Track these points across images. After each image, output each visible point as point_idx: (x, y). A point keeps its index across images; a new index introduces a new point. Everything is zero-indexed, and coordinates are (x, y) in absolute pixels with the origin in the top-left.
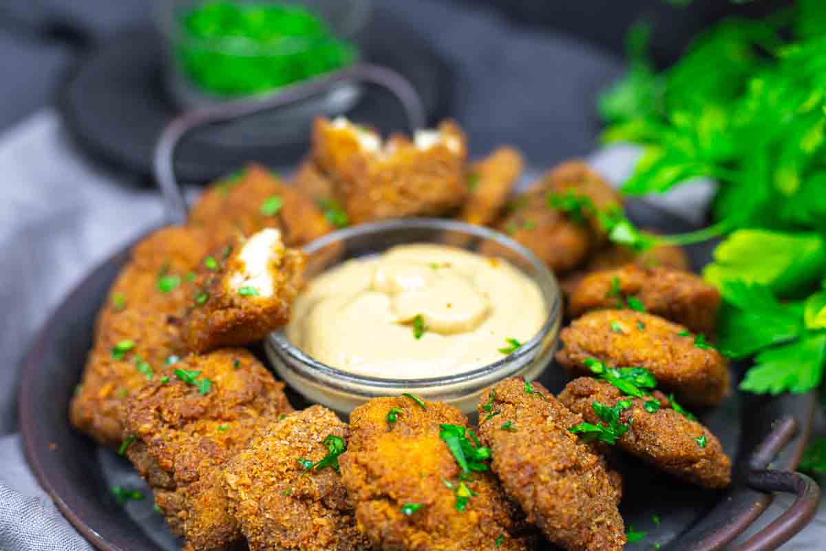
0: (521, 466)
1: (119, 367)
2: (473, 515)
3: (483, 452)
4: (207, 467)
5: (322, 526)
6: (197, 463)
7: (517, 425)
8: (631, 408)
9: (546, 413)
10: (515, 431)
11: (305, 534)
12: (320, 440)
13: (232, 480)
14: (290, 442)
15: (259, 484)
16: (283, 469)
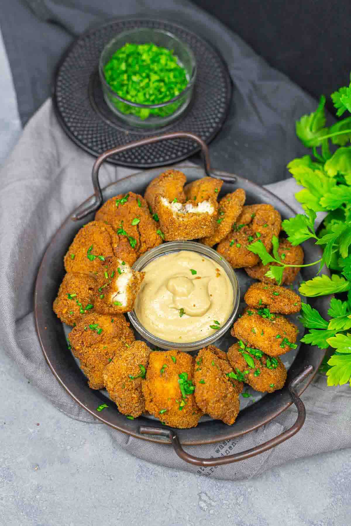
0: (203, 401)
1: (70, 301)
2: (185, 411)
3: (192, 388)
4: (98, 364)
5: (134, 398)
6: (95, 362)
7: (206, 380)
8: (249, 374)
9: (217, 377)
10: (204, 384)
11: (128, 401)
12: (138, 364)
13: (105, 377)
14: (127, 364)
15: (115, 382)
16: (124, 377)
